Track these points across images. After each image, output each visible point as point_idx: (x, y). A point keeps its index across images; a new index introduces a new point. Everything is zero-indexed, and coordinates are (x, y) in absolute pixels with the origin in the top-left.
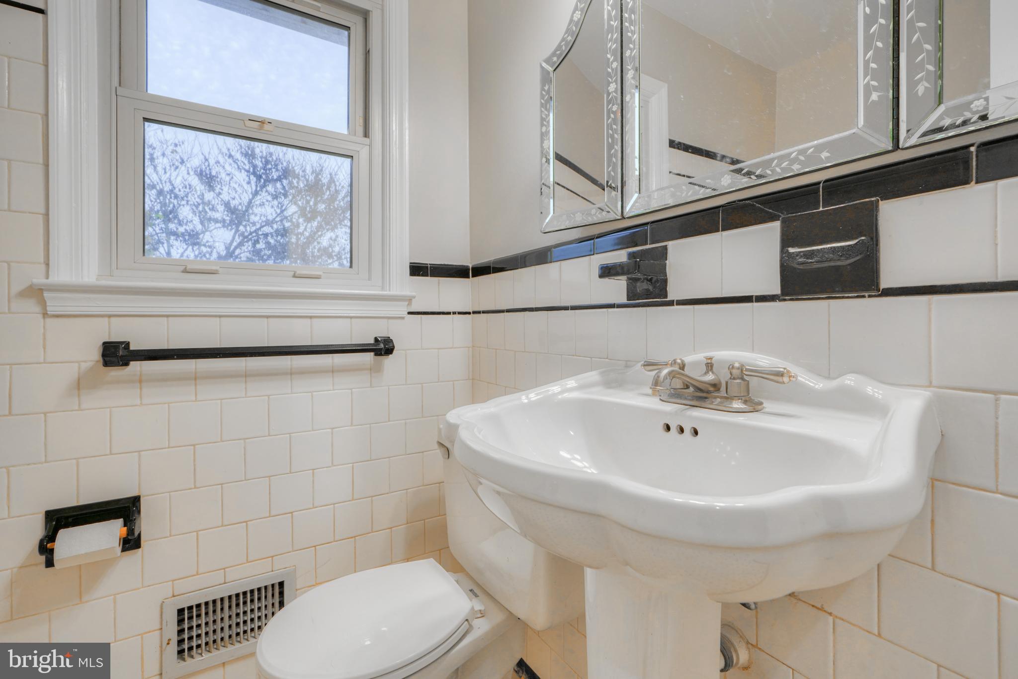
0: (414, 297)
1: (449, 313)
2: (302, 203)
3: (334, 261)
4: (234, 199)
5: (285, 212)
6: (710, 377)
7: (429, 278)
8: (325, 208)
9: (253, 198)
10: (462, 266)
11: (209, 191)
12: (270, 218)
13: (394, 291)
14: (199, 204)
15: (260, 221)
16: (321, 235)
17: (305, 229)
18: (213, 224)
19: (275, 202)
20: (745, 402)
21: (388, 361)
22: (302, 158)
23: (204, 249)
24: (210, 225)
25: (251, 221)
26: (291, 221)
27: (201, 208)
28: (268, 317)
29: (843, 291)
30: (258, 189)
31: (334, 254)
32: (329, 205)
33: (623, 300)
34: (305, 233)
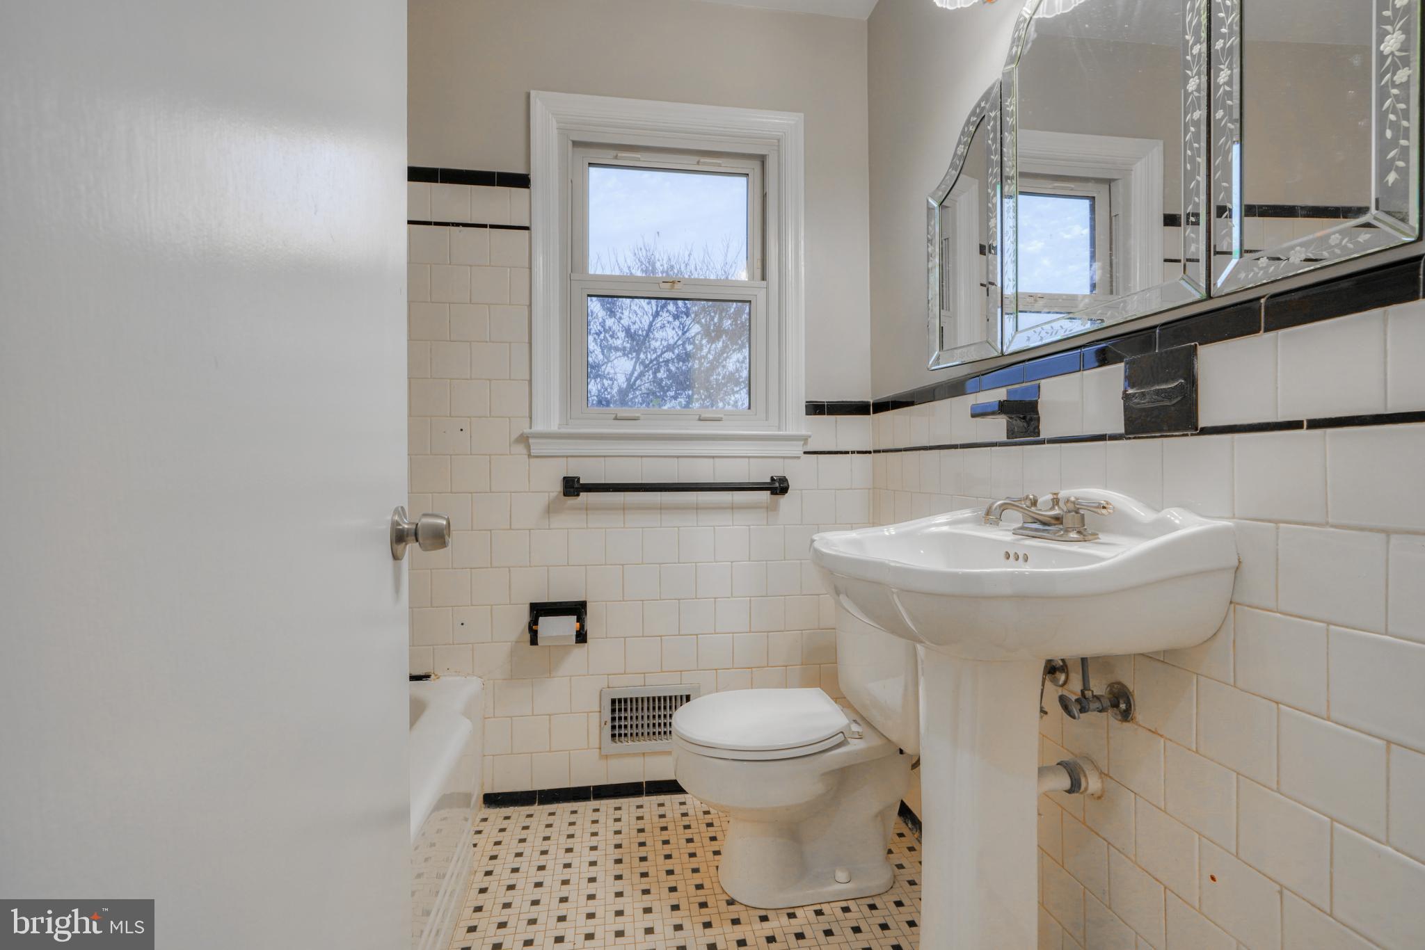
0: (810, 437)
1: (847, 453)
2: (706, 321)
3: (742, 389)
4: (634, 323)
5: (687, 334)
6: (1056, 512)
7: (825, 417)
8: (731, 325)
9: (653, 320)
10: (862, 402)
11: (611, 317)
12: (671, 342)
13: (791, 431)
14: (601, 333)
15: (661, 347)
16: (727, 357)
17: (709, 352)
18: (614, 353)
19: (677, 323)
20: (1079, 532)
21: (784, 500)
22: (706, 268)
23: (606, 382)
24: (611, 355)
25: (652, 347)
26: (693, 343)
27: (602, 335)
28: (678, 457)
29: (1169, 430)
30: (659, 309)
31: (741, 380)
32: (735, 320)
33: (1004, 438)
34: (709, 355)
